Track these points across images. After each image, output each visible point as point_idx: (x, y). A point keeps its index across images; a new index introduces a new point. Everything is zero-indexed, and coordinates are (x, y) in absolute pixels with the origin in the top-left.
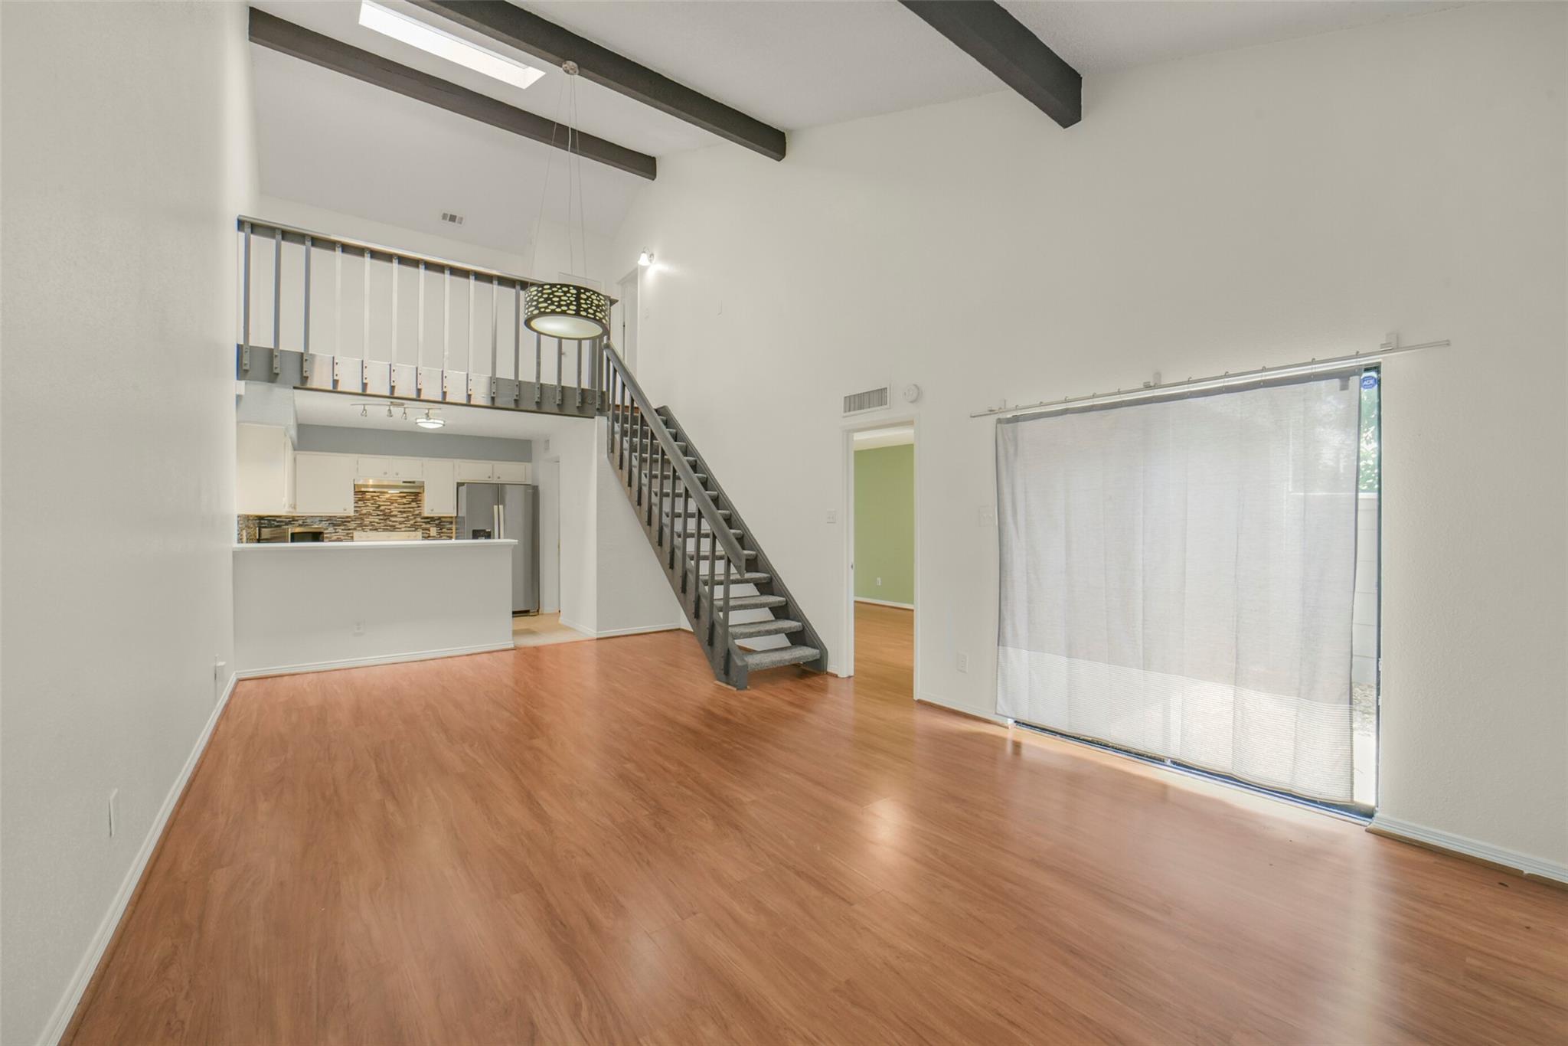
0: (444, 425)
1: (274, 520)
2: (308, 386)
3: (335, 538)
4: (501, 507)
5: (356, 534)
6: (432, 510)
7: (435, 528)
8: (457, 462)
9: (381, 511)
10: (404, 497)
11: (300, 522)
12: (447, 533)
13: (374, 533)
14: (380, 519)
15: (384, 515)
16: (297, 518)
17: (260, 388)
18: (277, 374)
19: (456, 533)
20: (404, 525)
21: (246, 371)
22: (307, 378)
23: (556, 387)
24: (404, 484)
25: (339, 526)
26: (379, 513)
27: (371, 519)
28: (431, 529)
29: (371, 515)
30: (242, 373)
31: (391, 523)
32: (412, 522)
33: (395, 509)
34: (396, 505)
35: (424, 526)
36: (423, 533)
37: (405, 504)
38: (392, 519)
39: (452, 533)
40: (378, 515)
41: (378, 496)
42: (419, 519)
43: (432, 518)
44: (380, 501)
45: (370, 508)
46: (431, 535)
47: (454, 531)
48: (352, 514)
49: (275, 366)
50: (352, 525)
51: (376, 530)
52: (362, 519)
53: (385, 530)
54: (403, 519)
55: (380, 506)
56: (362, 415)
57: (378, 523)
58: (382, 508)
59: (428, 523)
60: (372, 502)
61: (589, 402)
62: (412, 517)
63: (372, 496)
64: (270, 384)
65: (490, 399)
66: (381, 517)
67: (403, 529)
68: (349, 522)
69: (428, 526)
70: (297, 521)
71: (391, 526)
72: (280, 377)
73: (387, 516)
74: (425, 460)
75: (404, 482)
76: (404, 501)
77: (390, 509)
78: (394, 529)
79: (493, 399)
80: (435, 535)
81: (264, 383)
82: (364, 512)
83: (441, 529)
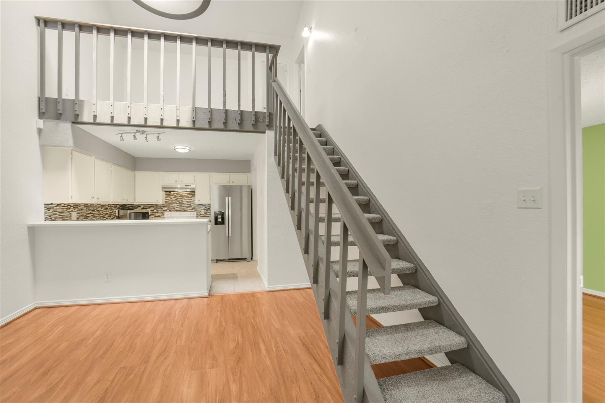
0: (190, 150)
1: (131, 206)
2: (79, 120)
3: (157, 215)
4: (230, 198)
5: (166, 214)
6: (199, 200)
8: (212, 174)
9: (178, 201)
10: (189, 194)
11: (142, 207)
13: (175, 213)
14: (177, 206)
15: (179, 203)
16: (140, 205)
17: (52, 123)
18: (61, 114)
20: (188, 209)
21: (44, 113)
22: (78, 115)
23: (237, 111)
24: (186, 187)
25: (159, 209)
26: (177, 202)
27: (173, 205)
29: (173, 203)
30: (41, 115)
31: (183, 208)
32: (192, 207)
33: (184, 200)
34: (185, 198)
35: (198, 209)
37: (189, 197)
38: (183, 205)
40: (177, 203)
41: (176, 194)
42: (195, 205)
43: (203, 204)
44: (177, 196)
45: (173, 200)
46: (202, 214)
48: (164, 203)
49: (58, 108)
50: (165, 209)
51: (176, 211)
52: (169, 206)
53: (180, 211)
54: (188, 206)
55: (177, 198)
56: (121, 140)
57: (176, 207)
58: (178, 200)
59: (201, 207)
60: (174, 196)
61: (261, 121)
62: (192, 205)
63: (174, 194)
64: (57, 121)
65: (192, 122)
66: (178, 205)
67: (188, 211)
68: (163, 207)
69: (201, 209)
70: (141, 206)
71: (183, 209)
72: (63, 116)
73: (181, 204)
74: (195, 173)
75: (185, 186)
76: (189, 196)
77: (182, 200)
78: (184, 211)
79: (194, 122)
81: (54, 120)
82: (170, 202)
83: (207, 211)
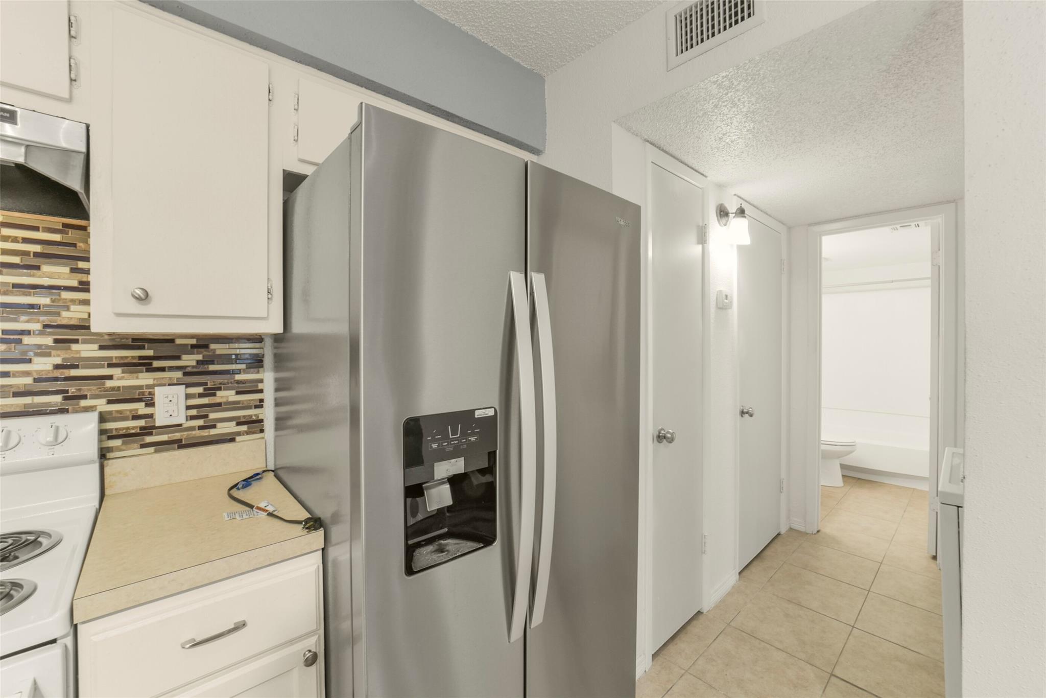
7: (181, 390)
12: (235, 406)
19: (278, 403)
28: (160, 393)
32: (43, 365)
35: (121, 380)
36: (103, 418)
39: (260, 404)
42: (87, 350)
43: (169, 340)
47: (269, 395)
59: (145, 365)
62: (48, 341)
69: (144, 379)
80: (180, 418)
83: (210, 392)
